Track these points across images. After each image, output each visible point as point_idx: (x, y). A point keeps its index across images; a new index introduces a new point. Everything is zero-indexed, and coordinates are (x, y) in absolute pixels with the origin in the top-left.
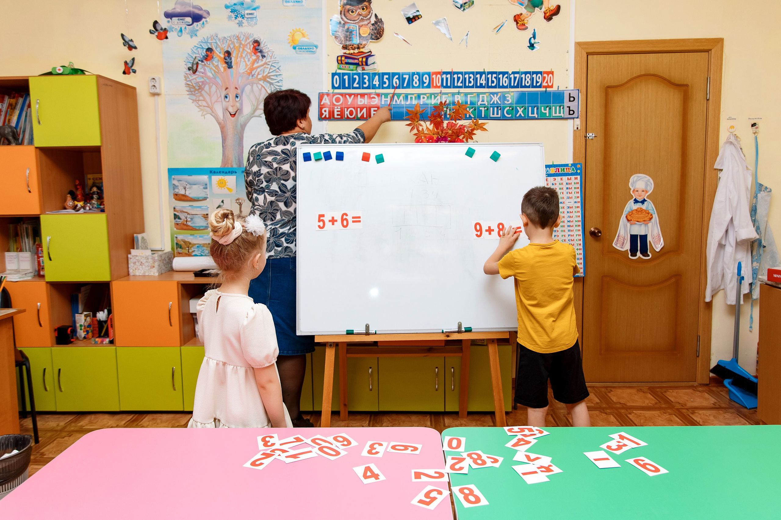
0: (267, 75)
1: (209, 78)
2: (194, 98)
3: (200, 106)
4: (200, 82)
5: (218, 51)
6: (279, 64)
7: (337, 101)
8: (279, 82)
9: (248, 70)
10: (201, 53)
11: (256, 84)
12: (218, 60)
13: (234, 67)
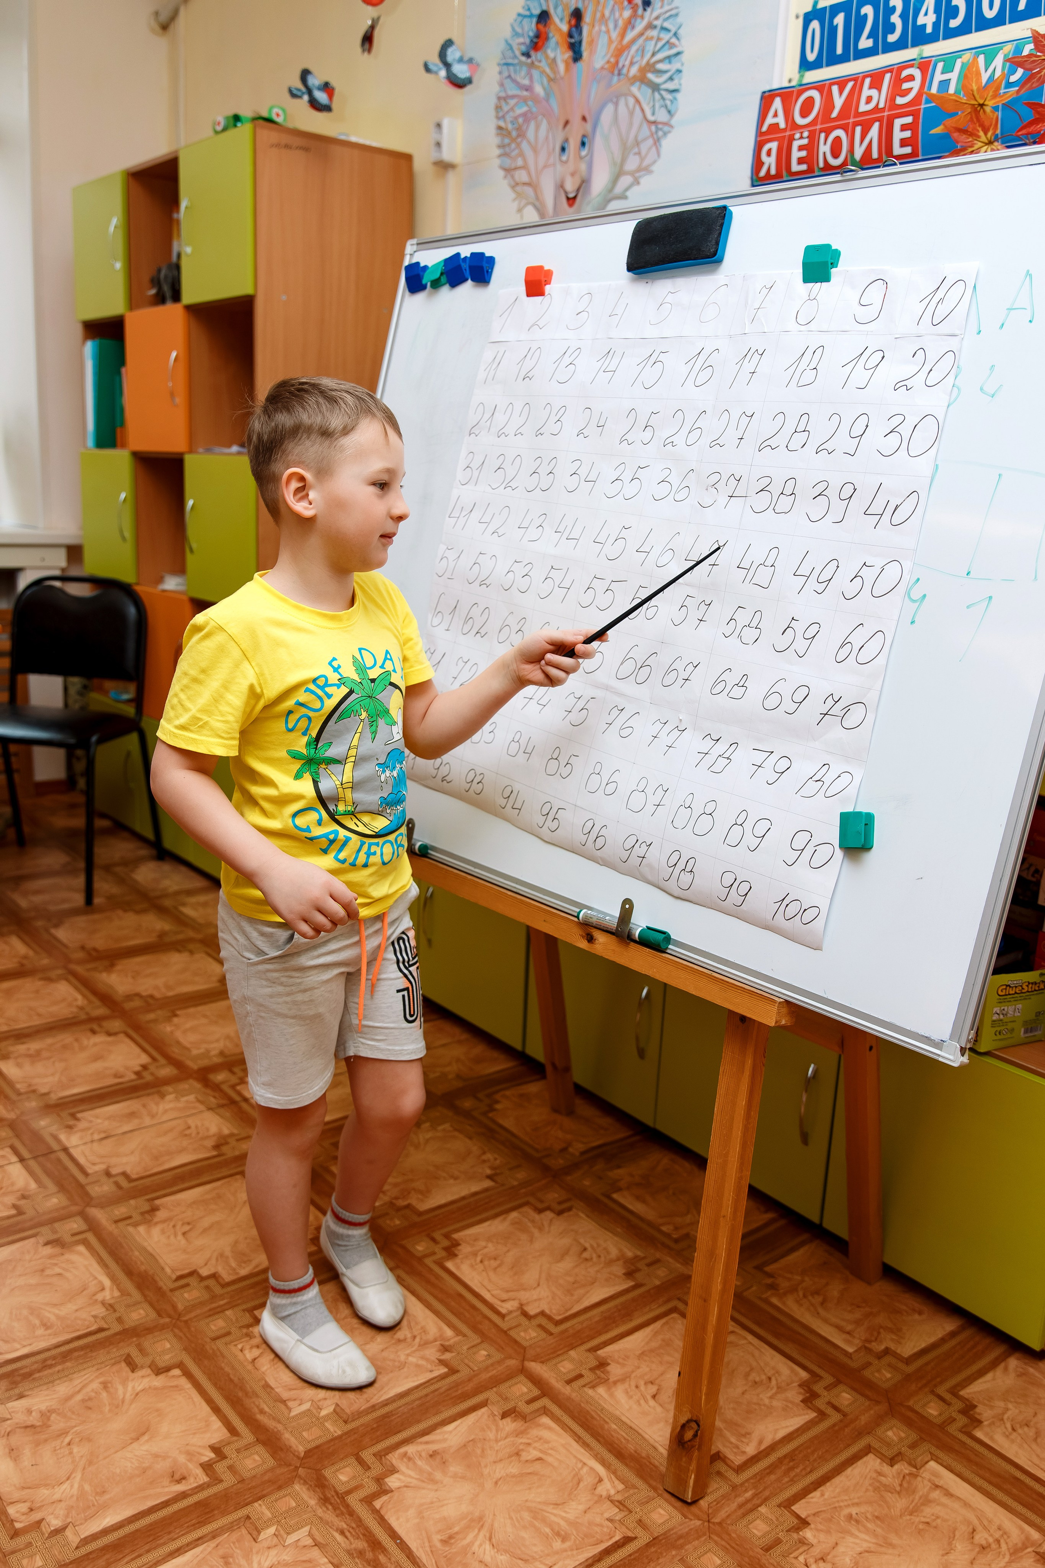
0: (648, 63)
1: (536, 100)
2: (508, 163)
3: (517, 184)
4: (520, 116)
5: (558, 16)
6: (679, 21)
7: (806, 110)
8: (674, 77)
9: (612, 56)
10: (528, 32)
11: (625, 95)
12: (557, 43)
13: (585, 54)
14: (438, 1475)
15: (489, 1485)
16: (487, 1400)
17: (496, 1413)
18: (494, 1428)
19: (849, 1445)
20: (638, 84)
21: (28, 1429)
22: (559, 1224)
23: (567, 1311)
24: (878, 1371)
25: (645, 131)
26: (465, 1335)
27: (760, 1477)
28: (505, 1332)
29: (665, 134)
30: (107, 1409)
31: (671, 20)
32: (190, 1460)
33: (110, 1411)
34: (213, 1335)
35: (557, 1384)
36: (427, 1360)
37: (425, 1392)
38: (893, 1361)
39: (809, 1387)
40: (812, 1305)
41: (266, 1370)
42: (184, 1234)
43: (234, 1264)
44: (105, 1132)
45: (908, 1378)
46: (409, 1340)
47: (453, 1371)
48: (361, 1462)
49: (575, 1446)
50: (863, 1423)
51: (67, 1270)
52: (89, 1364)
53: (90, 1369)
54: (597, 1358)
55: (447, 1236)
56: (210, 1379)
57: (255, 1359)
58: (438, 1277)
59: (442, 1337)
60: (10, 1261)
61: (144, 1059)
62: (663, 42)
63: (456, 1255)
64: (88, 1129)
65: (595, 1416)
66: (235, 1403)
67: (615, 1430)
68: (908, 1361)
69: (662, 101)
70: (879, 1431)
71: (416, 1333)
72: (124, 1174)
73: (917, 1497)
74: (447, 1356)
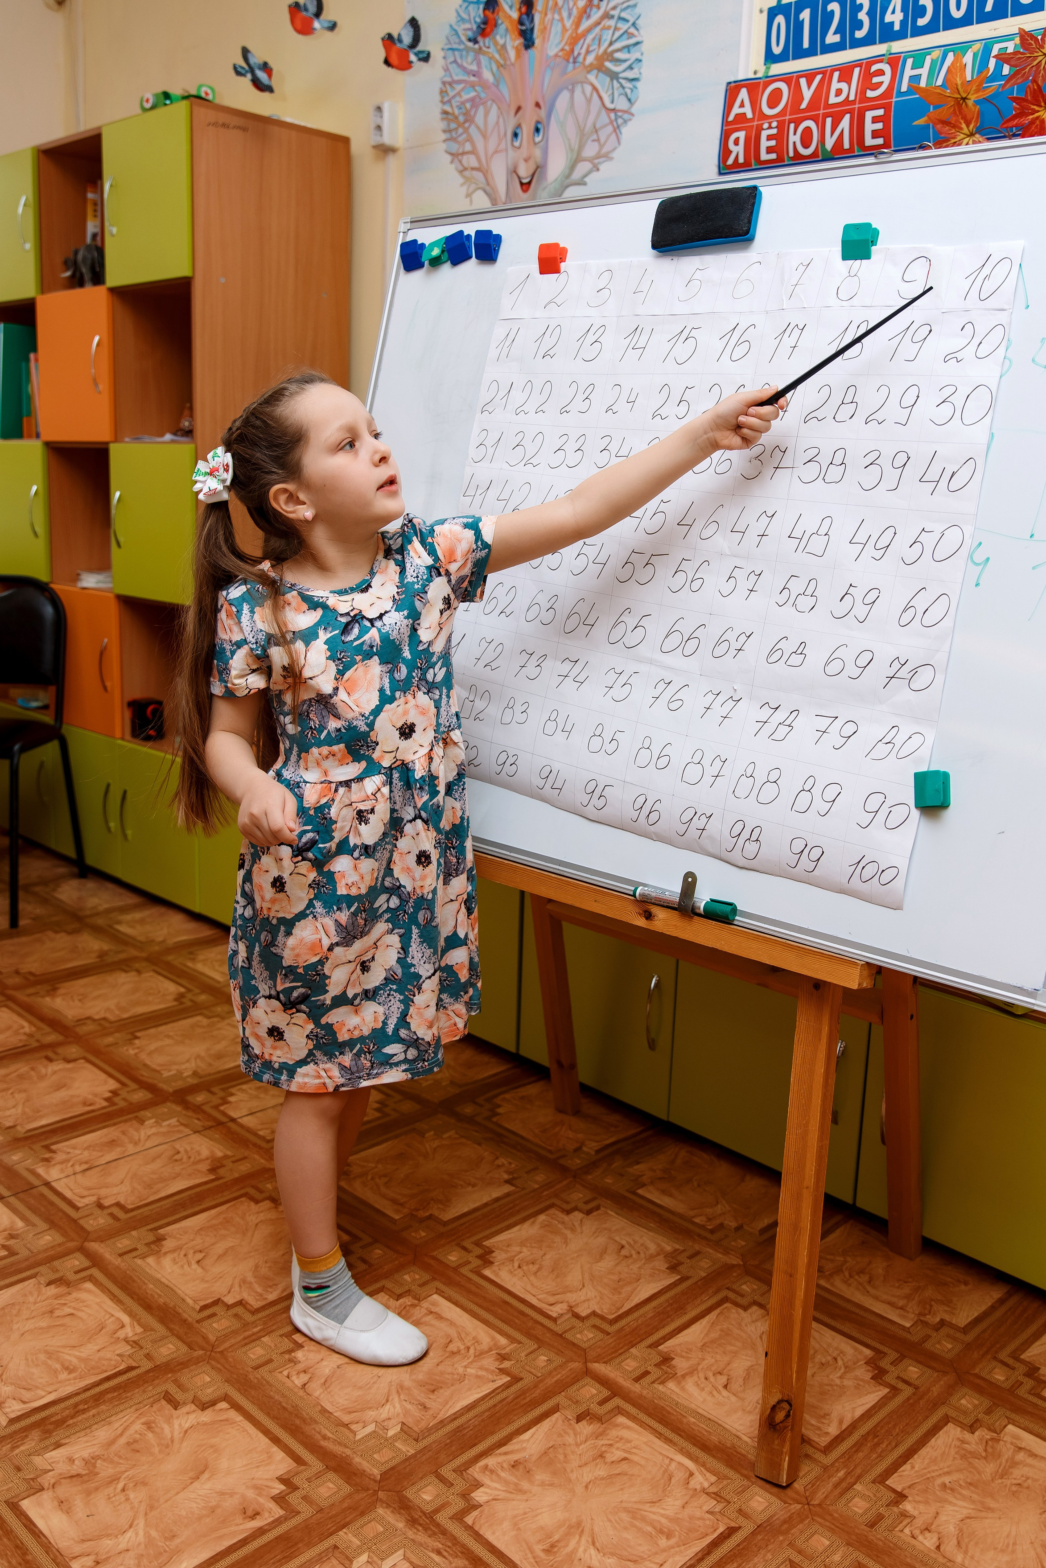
0: (606, 50)
1: (484, 85)
2: (454, 147)
3: (465, 169)
4: (467, 101)
5: (507, 3)
6: (637, 10)
7: (773, 101)
8: (633, 66)
9: (565, 44)
10: (474, 18)
11: (582, 83)
12: (507, 30)
13: (537, 42)
14: (525, 1485)
15: (579, 1489)
16: (558, 1405)
17: (569, 1417)
18: (571, 1432)
19: (927, 1417)
20: (595, 71)
21: (75, 1479)
22: (590, 1224)
23: (618, 1309)
24: (939, 1342)
25: (604, 118)
26: (520, 1343)
27: (848, 1456)
28: (561, 1335)
29: (625, 122)
30: (156, 1450)
31: (629, 10)
32: (260, 1495)
33: (160, 1452)
34: (254, 1364)
35: (626, 1384)
36: (487, 1370)
37: (491, 1402)
38: (952, 1332)
39: (876, 1364)
40: (861, 1284)
41: (320, 1395)
42: (198, 1262)
43: (259, 1290)
44: (86, 1163)
45: (968, 1347)
46: (463, 1352)
47: (516, 1379)
48: (442, 1479)
49: (658, 1444)
50: (936, 1394)
51: (78, 1310)
52: (126, 1405)
53: (129, 1410)
54: (660, 1353)
55: (478, 1244)
56: (262, 1410)
57: (305, 1385)
58: (478, 1286)
59: (496, 1346)
60: (13, 1304)
61: (112, 1085)
62: (621, 32)
63: (492, 1263)
64: (68, 1161)
65: (672, 1411)
66: (295, 1431)
67: (694, 1423)
68: (965, 1330)
69: (621, 89)
70: (954, 1400)
71: (469, 1344)
72: (118, 1204)
73: (1004, 1461)
74: (506, 1364)
